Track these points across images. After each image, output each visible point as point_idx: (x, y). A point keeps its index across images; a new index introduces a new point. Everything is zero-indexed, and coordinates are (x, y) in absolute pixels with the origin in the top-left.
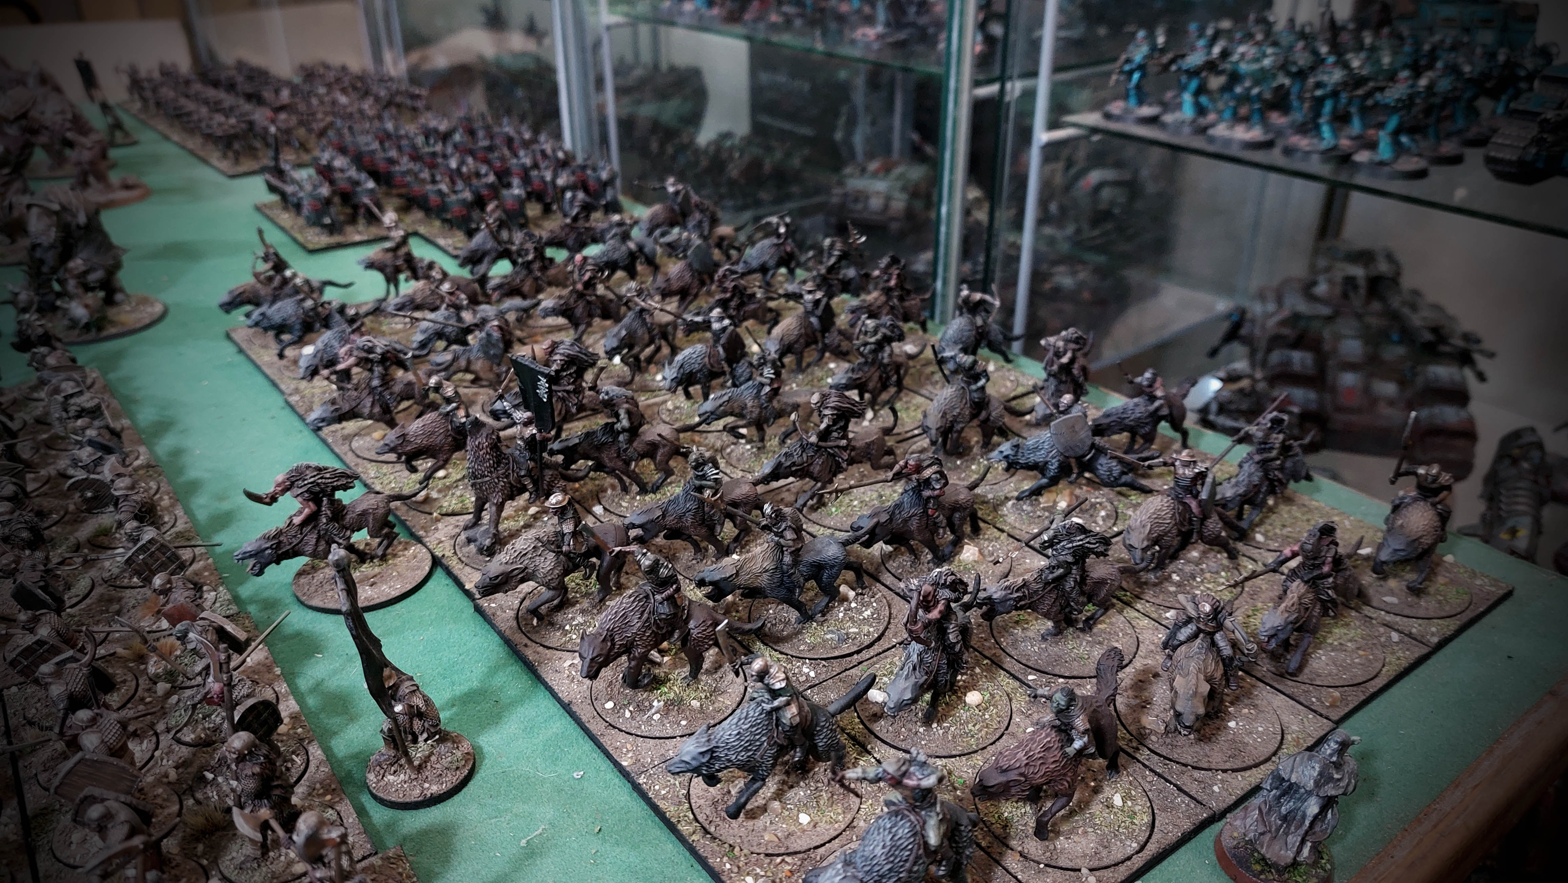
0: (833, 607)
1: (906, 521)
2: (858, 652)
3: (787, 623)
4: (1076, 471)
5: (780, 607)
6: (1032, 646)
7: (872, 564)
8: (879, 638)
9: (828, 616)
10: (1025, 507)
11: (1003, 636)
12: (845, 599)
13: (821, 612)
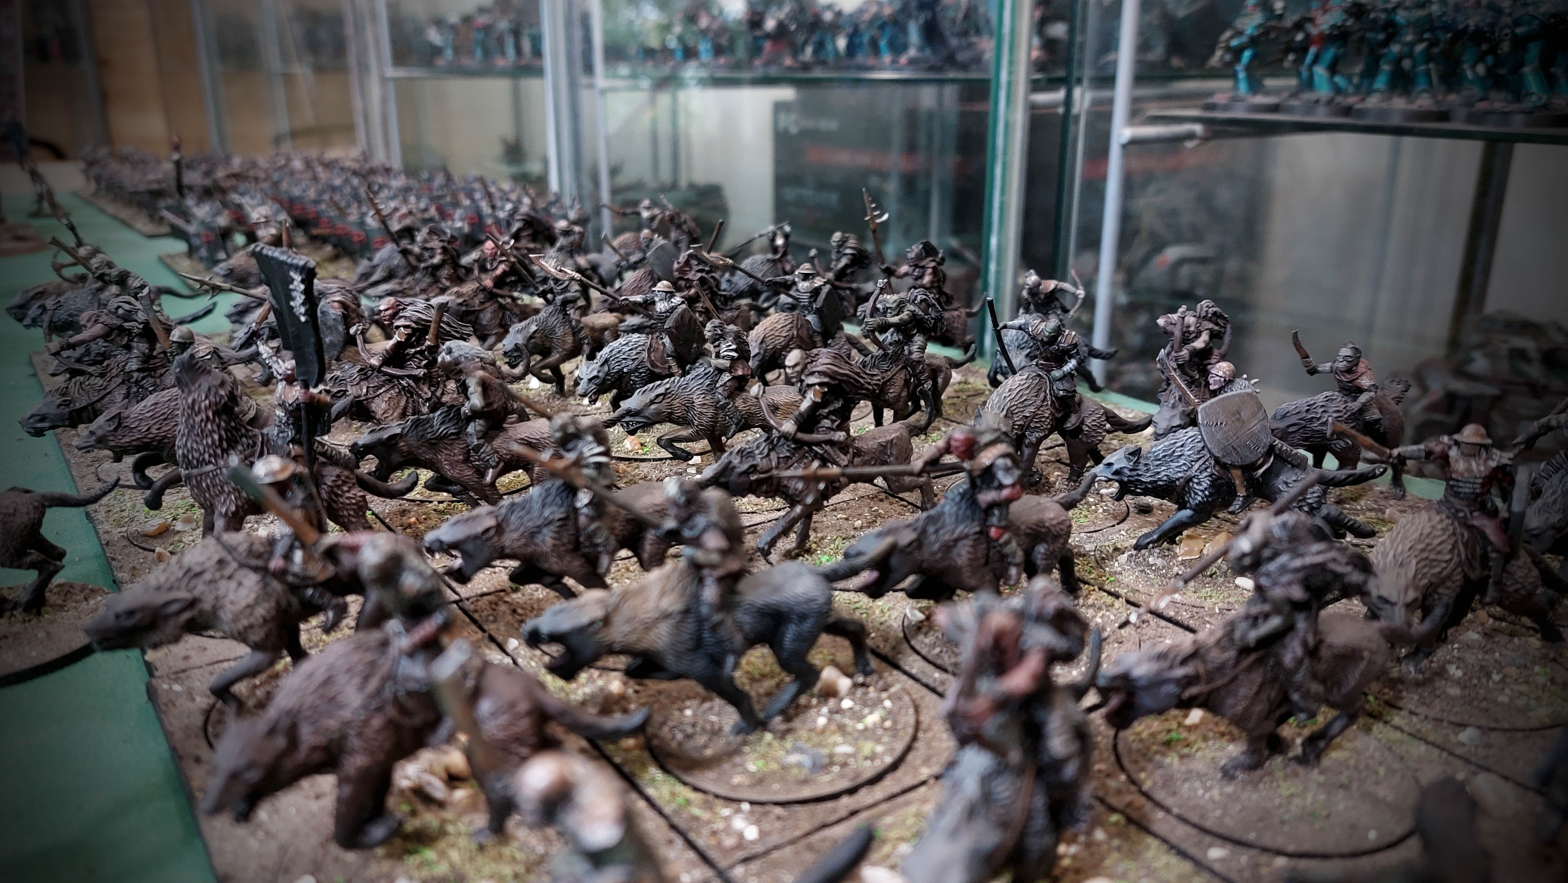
0: (808, 707)
1: (948, 547)
2: (852, 791)
3: (716, 732)
4: (1242, 493)
5: (707, 705)
6: (1207, 790)
7: (886, 640)
8: (894, 767)
9: (796, 723)
10: (1151, 560)
11: (1143, 769)
12: (830, 693)
13: (783, 712)
